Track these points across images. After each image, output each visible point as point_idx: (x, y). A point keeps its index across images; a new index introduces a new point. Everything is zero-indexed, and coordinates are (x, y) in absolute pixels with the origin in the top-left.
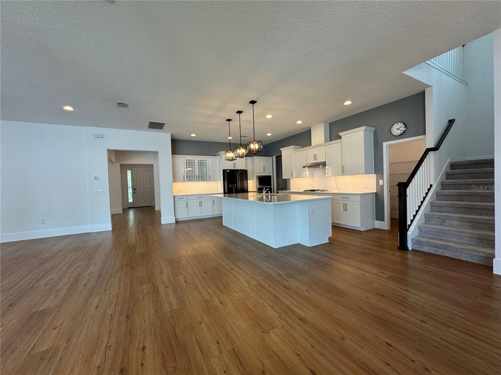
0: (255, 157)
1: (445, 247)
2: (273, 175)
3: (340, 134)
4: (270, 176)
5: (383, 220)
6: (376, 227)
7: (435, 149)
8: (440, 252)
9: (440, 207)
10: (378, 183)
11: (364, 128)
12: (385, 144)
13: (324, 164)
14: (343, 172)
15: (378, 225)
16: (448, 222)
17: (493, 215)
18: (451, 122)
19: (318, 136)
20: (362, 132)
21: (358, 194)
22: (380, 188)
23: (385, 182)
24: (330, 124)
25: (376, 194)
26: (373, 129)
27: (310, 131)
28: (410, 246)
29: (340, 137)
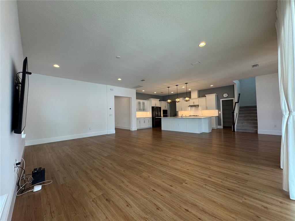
0: (162, 101)
1: (245, 130)
2: (168, 109)
3: (206, 95)
4: (167, 110)
5: (221, 125)
6: (218, 128)
7: (238, 102)
8: (244, 131)
9: (240, 119)
10: (219, 113)
11: (215, 94)
12: (221, 100)
13: (198, 106)
14: (207, 108)
15: (219, 127)
16: (244, 123)
17: (257, 121)
18: (239, 94)
19: (194, 95)
20: (215, 96)
21: (214, 116)
22: (219, 114)
23: (221, 112)
24: (199, 91)
25: (218, 116)
26: (217, 94)
27: (191, 92)
28: (236, 130)
29: (206, 96)
